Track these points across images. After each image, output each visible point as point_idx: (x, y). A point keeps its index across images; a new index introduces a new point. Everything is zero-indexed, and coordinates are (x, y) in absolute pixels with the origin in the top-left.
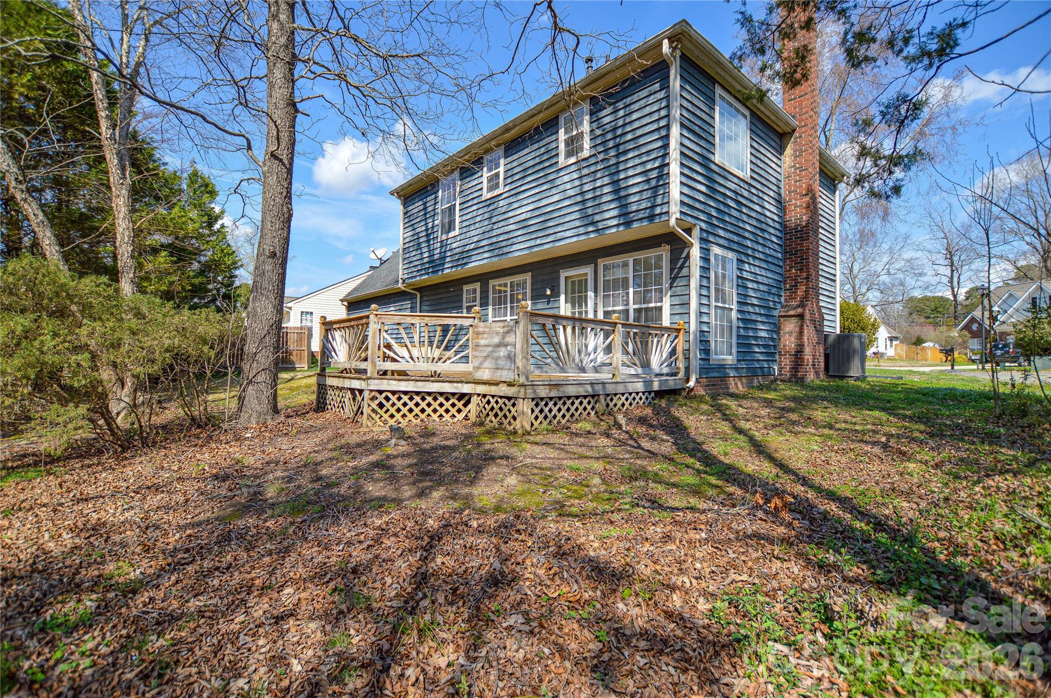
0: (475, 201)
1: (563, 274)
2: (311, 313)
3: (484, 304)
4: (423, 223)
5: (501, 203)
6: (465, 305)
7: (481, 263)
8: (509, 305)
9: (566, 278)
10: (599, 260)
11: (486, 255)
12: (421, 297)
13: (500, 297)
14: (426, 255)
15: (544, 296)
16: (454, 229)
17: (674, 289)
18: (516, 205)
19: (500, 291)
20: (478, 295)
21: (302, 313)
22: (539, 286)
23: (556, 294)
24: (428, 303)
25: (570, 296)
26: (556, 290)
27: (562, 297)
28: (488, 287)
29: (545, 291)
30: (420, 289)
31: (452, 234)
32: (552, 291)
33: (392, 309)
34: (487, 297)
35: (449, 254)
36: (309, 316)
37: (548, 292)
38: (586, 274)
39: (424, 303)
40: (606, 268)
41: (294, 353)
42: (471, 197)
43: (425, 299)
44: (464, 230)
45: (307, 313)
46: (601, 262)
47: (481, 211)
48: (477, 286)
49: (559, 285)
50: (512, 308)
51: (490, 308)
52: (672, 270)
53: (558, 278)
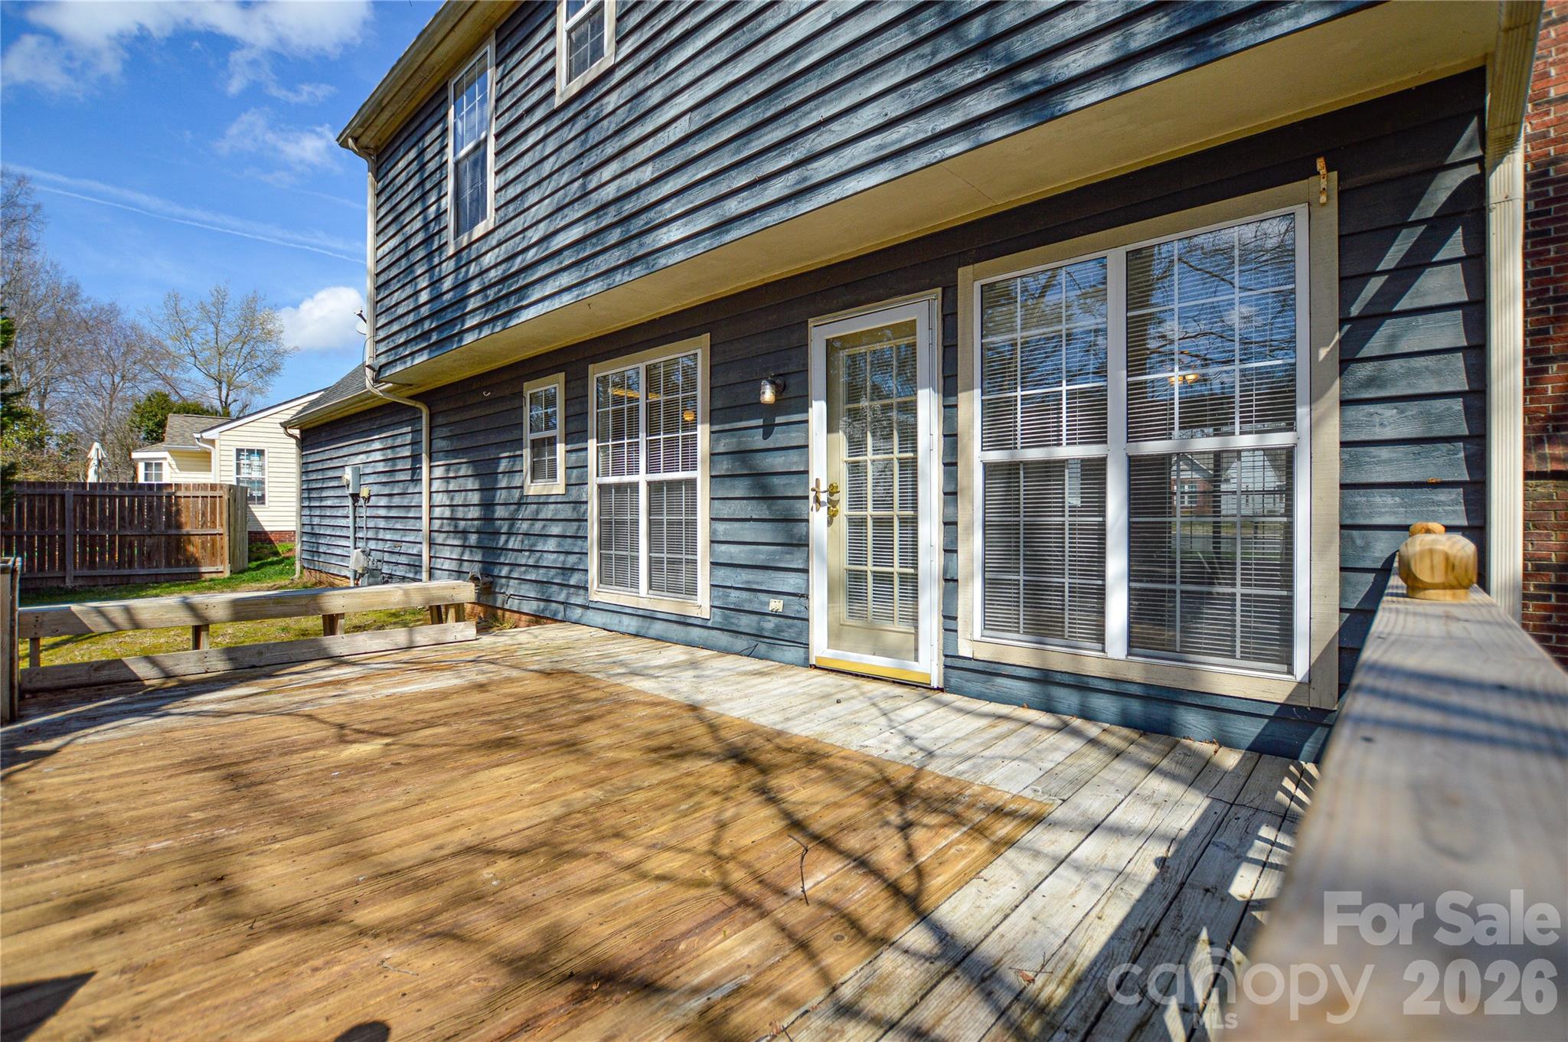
0: (539, 114)
1: (820, 333)
2: (261, 453)
3: (576, 435)
4: (417, 209)
5: (612, 101)
6: (528, 437)
7: (556, 303)
8: (642, 438)
9: (831, 346)
10: (964, 273)
11: (565, 280)
12: (431, 417)
13: (618, 414)
14: (424, 297)
15: (756, 407)
16: (484, 217)
17: (1364, 371)
18: (656, 96)
19: (618, 400)
20: (560, 409)
21: (239, 452)
22: (733, 377)
23: (794, 400)
24: (445, 432)
25: (842, 407)
26: (792, 391)
27: (818, 411)
28: (585, 386)
29: (759, 392)
30: (424, 397)
31: (479, 230)
32: (779, 391)
33: (377, 445)
34: (584, 414)
35: (474, 287)
36: (255, 458)
37: (768, 395)
38: (910, 327)
39: (438, 433)
40: (994, 297)
41: (197, 540)
42: (526, 104)
43: (440, 420)
44: (511, 210)
45: (251, 452)
46: (971, 281)
47: (551, 145)
48: (555, 384)
49: (804, 371)
50: (652, 446)
51: (592, 444)
52: (1349, 283)
53: (803, 346)
